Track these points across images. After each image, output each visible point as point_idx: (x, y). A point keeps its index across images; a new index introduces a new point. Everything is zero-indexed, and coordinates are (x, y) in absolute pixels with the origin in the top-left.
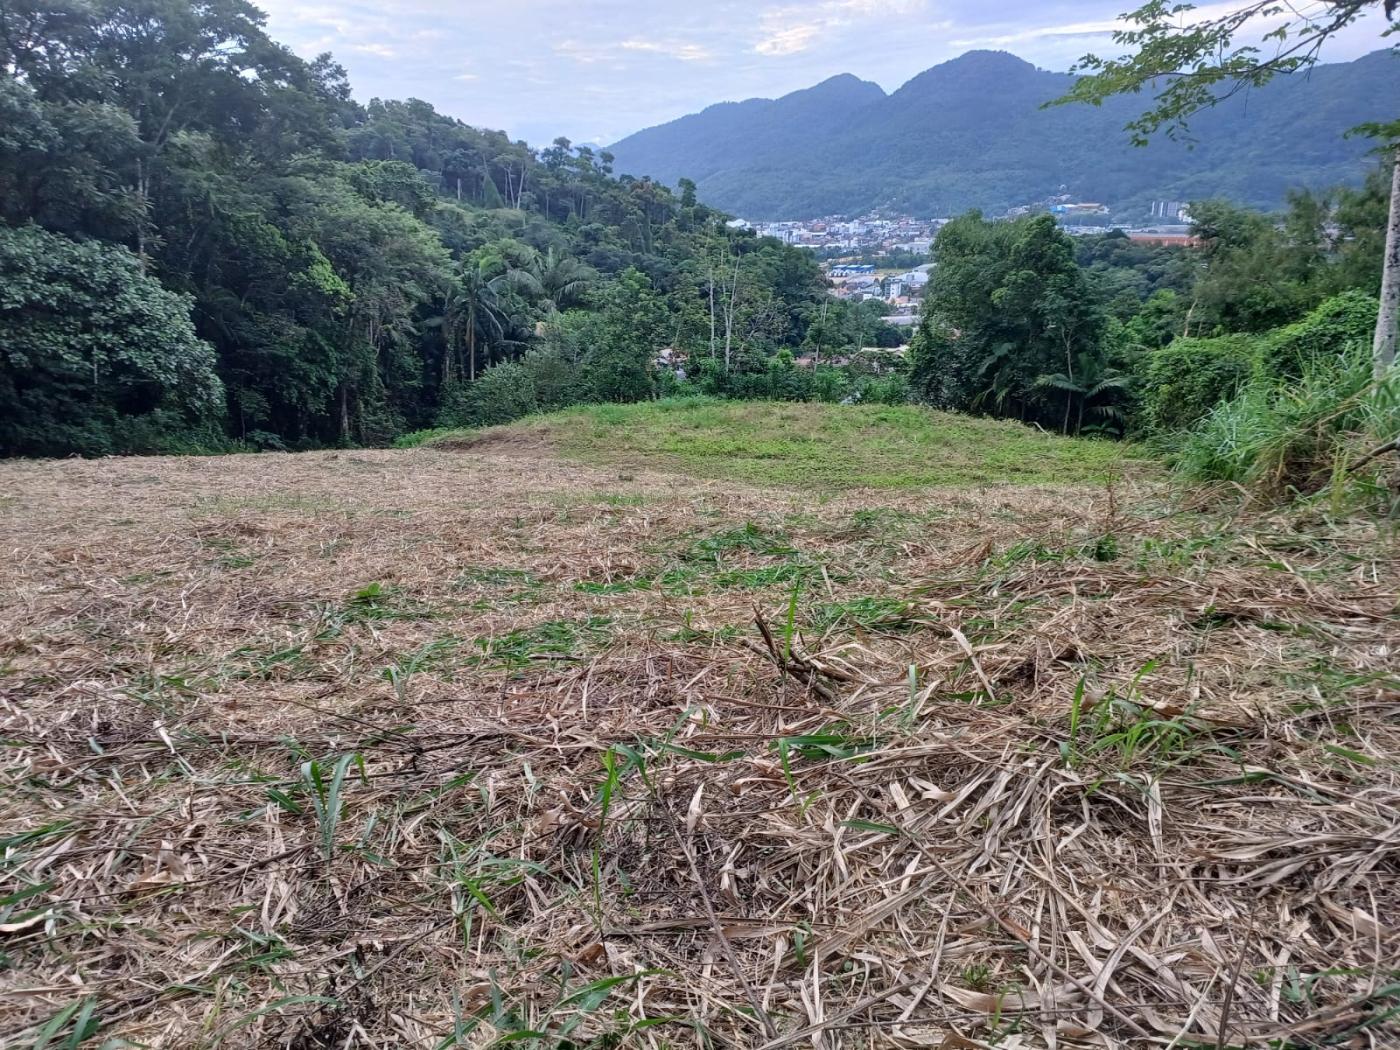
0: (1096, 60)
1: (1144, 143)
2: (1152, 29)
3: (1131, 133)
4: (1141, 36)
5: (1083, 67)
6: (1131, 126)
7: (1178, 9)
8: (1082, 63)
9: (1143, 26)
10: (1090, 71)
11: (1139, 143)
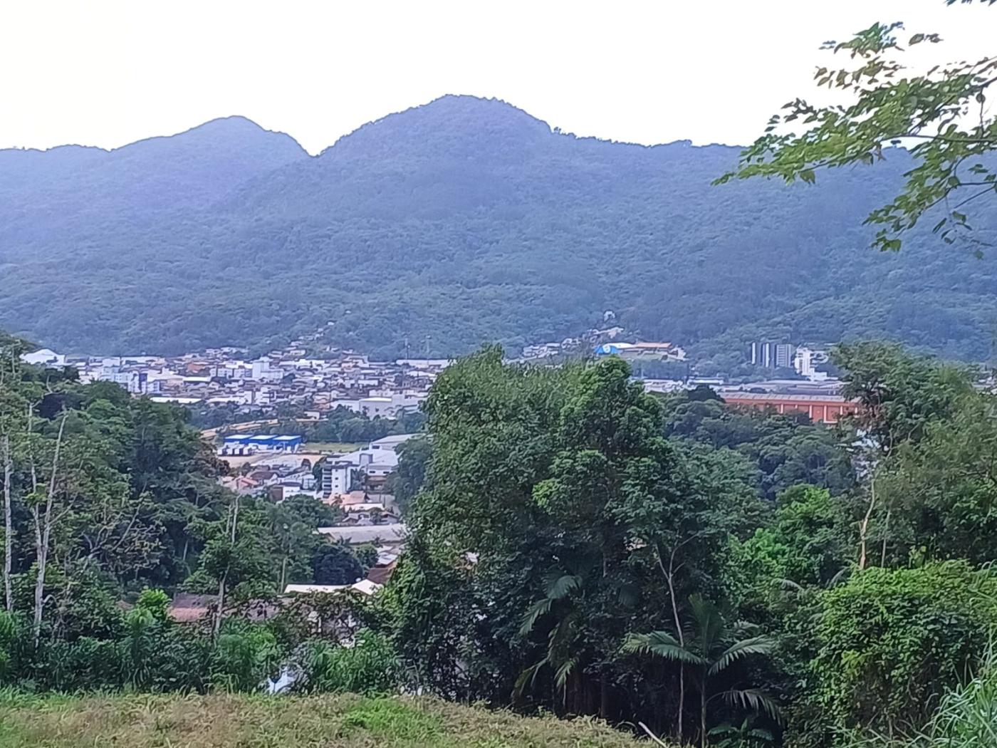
0: (810, 109)
1: (895, 244)
2: (873, 69)
3: (878, 228)
4: (857, 77)
5: (790, 118)
6: (874, 217)
7: (916, 39)
8: (790, 111)
9: (861, 62)
10: (799, 128)
11: (887, 244)
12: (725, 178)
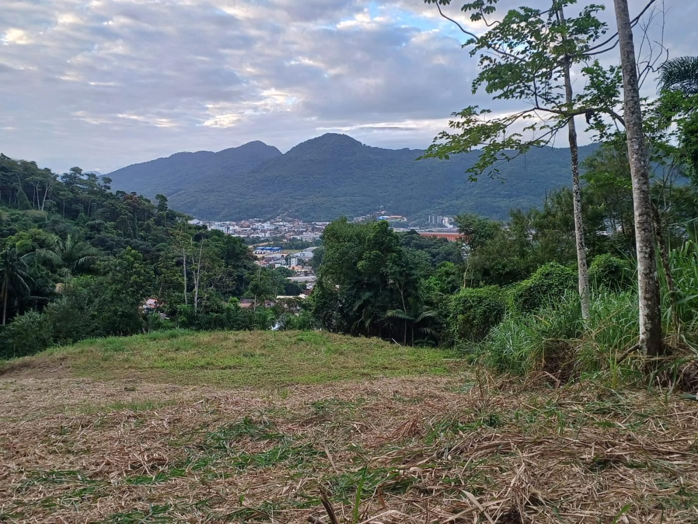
0: (448, 135)
1: (475, 180)
2: (468, 122)
3: (469, 174)
4: (463, 124)
5: (441, 138)
6: (468, 171)
7: (483, 112)
8: (441, 135)
9: (464, 120)
10: (444, 141)
11: (473, 180)
12: (419, 159)
